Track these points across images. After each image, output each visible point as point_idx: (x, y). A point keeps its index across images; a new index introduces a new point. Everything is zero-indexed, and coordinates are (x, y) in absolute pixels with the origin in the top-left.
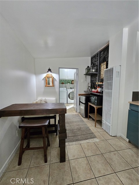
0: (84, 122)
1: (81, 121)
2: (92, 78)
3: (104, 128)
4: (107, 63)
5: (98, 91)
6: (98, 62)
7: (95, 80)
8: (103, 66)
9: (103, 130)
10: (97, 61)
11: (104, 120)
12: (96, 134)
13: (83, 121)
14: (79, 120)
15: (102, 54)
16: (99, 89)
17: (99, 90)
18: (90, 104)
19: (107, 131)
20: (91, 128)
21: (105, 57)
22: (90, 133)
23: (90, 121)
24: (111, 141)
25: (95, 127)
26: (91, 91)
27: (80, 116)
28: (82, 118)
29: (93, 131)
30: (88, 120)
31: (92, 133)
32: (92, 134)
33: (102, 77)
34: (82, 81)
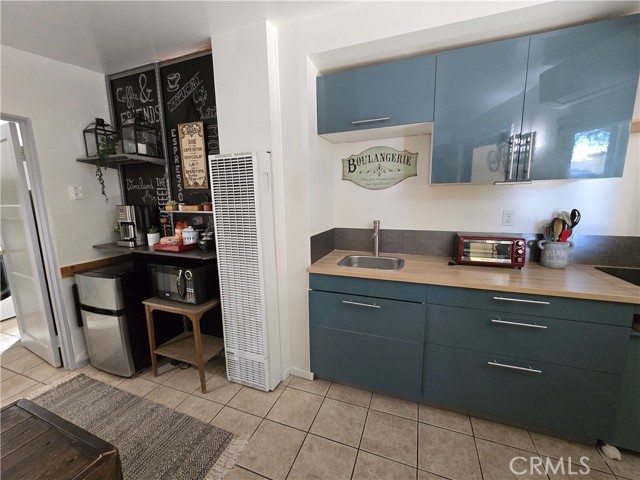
0: (140, 400)
1: (120, 404)
2: (129, 181)
3: (238, 379)
4: (205, 126)
5: (182, 240)
6: (161, 113)
7: (153, 193)
8: (187, 137)
9: (238, 387)
10: (148, 104)
11: (232, 350)
12: (223, 422)
13: (131, 400)
14: (104, 405)
15: (173, 82)
16: (185, 235)
17: (188, 235)
18: (151, 305)
19: (251, 383)
20: (188, 410)
21: (190, 99)
22: (200, 438)
23: (165, 377)
24: (277, 410)
25: (200, 394)
26: (139, 243)
27: (100, 377)
28: (116, 383)
29: (205, 419)
30: (156, 375)
31: (208, 428)
32: (209, 437)
33: (191, 183)
34: (73, 196)
